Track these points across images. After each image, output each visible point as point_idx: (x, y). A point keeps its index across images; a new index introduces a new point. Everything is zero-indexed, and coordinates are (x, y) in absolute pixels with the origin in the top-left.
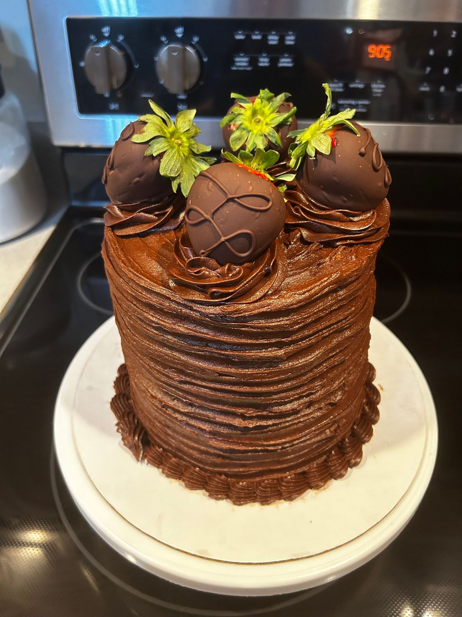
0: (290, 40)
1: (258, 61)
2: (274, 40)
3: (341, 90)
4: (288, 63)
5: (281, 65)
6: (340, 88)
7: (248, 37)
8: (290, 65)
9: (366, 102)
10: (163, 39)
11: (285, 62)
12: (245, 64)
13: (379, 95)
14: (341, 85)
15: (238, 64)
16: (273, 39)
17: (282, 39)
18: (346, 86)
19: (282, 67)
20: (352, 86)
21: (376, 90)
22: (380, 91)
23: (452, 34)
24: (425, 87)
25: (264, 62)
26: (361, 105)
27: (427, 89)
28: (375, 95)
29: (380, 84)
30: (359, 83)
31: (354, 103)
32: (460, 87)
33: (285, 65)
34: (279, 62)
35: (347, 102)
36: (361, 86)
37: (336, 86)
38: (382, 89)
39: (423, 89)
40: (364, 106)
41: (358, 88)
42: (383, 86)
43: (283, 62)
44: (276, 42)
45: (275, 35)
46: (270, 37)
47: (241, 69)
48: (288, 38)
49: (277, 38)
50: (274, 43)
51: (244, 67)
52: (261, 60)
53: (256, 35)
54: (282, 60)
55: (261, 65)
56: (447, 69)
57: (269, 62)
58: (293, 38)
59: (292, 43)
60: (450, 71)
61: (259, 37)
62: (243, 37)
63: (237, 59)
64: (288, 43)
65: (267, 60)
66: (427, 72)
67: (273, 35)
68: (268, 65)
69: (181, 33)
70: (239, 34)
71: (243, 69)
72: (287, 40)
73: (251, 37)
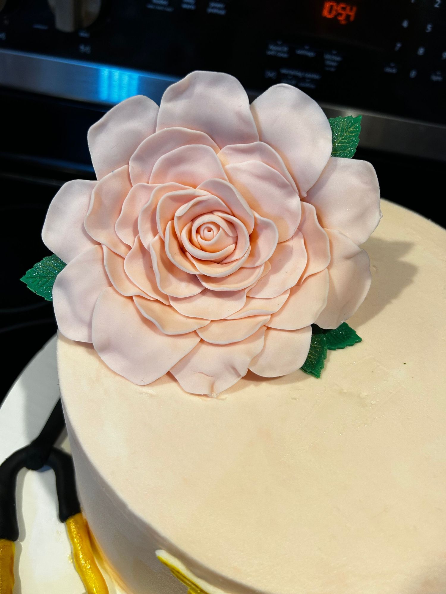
1: (182, 2)
3: (285, 56)
4: (219, 9)
5: (210, 10)
6: (283, 52)
8: (222, 12)
9: (316, 77)
11: (216, 8)
12: (164, 3)
13: (333, 70)
14: (285, 49)
15: (154, 1)
18: (291, 52)
19: (211, 14)
20: (300, 52)
21: (328, 63)
22: (334, 64)
24: (392, 68)
25: (189, 4)
26: (309, 78)
27: (394, 71)
28: (327, 69)
29: (335, 55)
30: (309, 50)
31: (300, 74)
32: (436, 75)
33: (215, 11)
34: (207, 6)
35: (292, 72)
36: (311, 54)
37: (279, 49)
38: (337, 62)
39: (388, 70)
40: (312, 81)
41: (306, 57)
42: (339, 59)
43: (213, 8)
47: (158, 8)
51: (162, 5)
52: (185, 0)
54: (212, 4)
55: (184, 6)
56: (422, 49)
57: (194, 5)
60: (425, 52)
65: (192, 1)
66: (397, 49)
68: (193, 8)
71: (161, 8)
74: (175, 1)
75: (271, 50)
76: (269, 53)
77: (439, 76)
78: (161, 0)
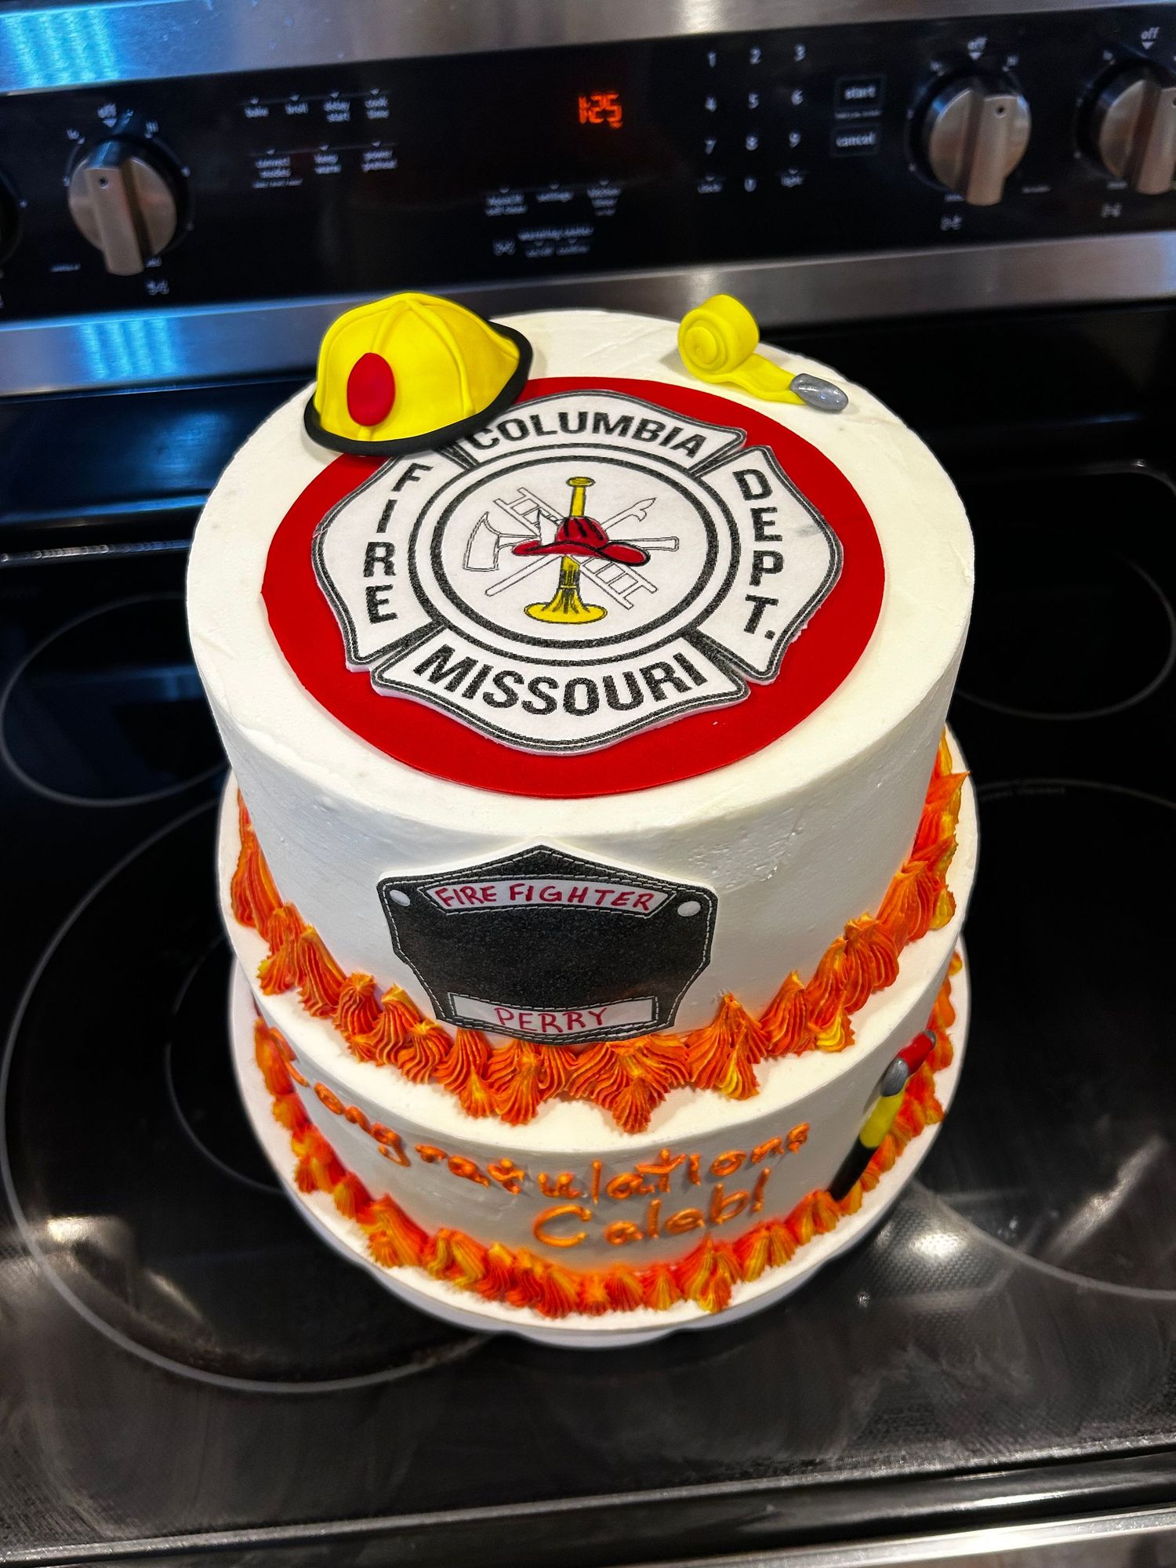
0: (377, 108)
1: (314, 164)
2: (339, 112)
3: (521, 210)
4: (384, 160)
5: (367, 167)
6: (517, 205)
7: (277, 111)
8: (391, 165)
9: (584, 231)
10: (73, 136)
11: (378, 160)
12: (285, 173)
13: (610, 212)
14: (518, 199)
15: (265, 174)
16: (337, 111)
18: (529, 200)
19: (371, 171)
20: (543, 198)
21: (598, 203)
22: (611, 203)
23: (751, 56)
24: (711, 183)
25: (327, 164)
26: (572, 238)
27: (716, 188)
28: (600, 214)
29: (606, 187)
30: (558, 191)
31: (555, 234)
32: (790, 176)
33: (377, 166)
34: (361, 160)
35: (541, 235)
36: (565, 196)
37: (508, 201)
38: (614, 197)
39: (706, 189)
40: (580, 239)
41: (559, 202)
42: (615, 192)
43: (372, 161)
44: (345, 115)
45: (340, 99)
46: (329, 107)
47: (275, 184)
48: (371, 104)
49: (344, 106)
50: (340, 118)
51: (280, 179)
52: (319, 159)
53: (294, 104)
54: (369, 156)
55: (320, 171)
56: (752, 139)
57: (336, 164)
58: (382, 102)
59: (384, 114)
60: (760, 143)
61: (302, 109)
62: (264, 112)
63: (262, 164)
64: (373, 115)
65: (332, 159)
66: (709, 150)
67: (333, 100)
68: (336, 169)
69: (111, 117)
70: (253, 107)
71: (280, 184)
72: (369, 109)
73: (284, 110)
74: (302, 167)
75: (493, 207)
76: (491, 212)
77: (795, 175)
78: (277, 168)
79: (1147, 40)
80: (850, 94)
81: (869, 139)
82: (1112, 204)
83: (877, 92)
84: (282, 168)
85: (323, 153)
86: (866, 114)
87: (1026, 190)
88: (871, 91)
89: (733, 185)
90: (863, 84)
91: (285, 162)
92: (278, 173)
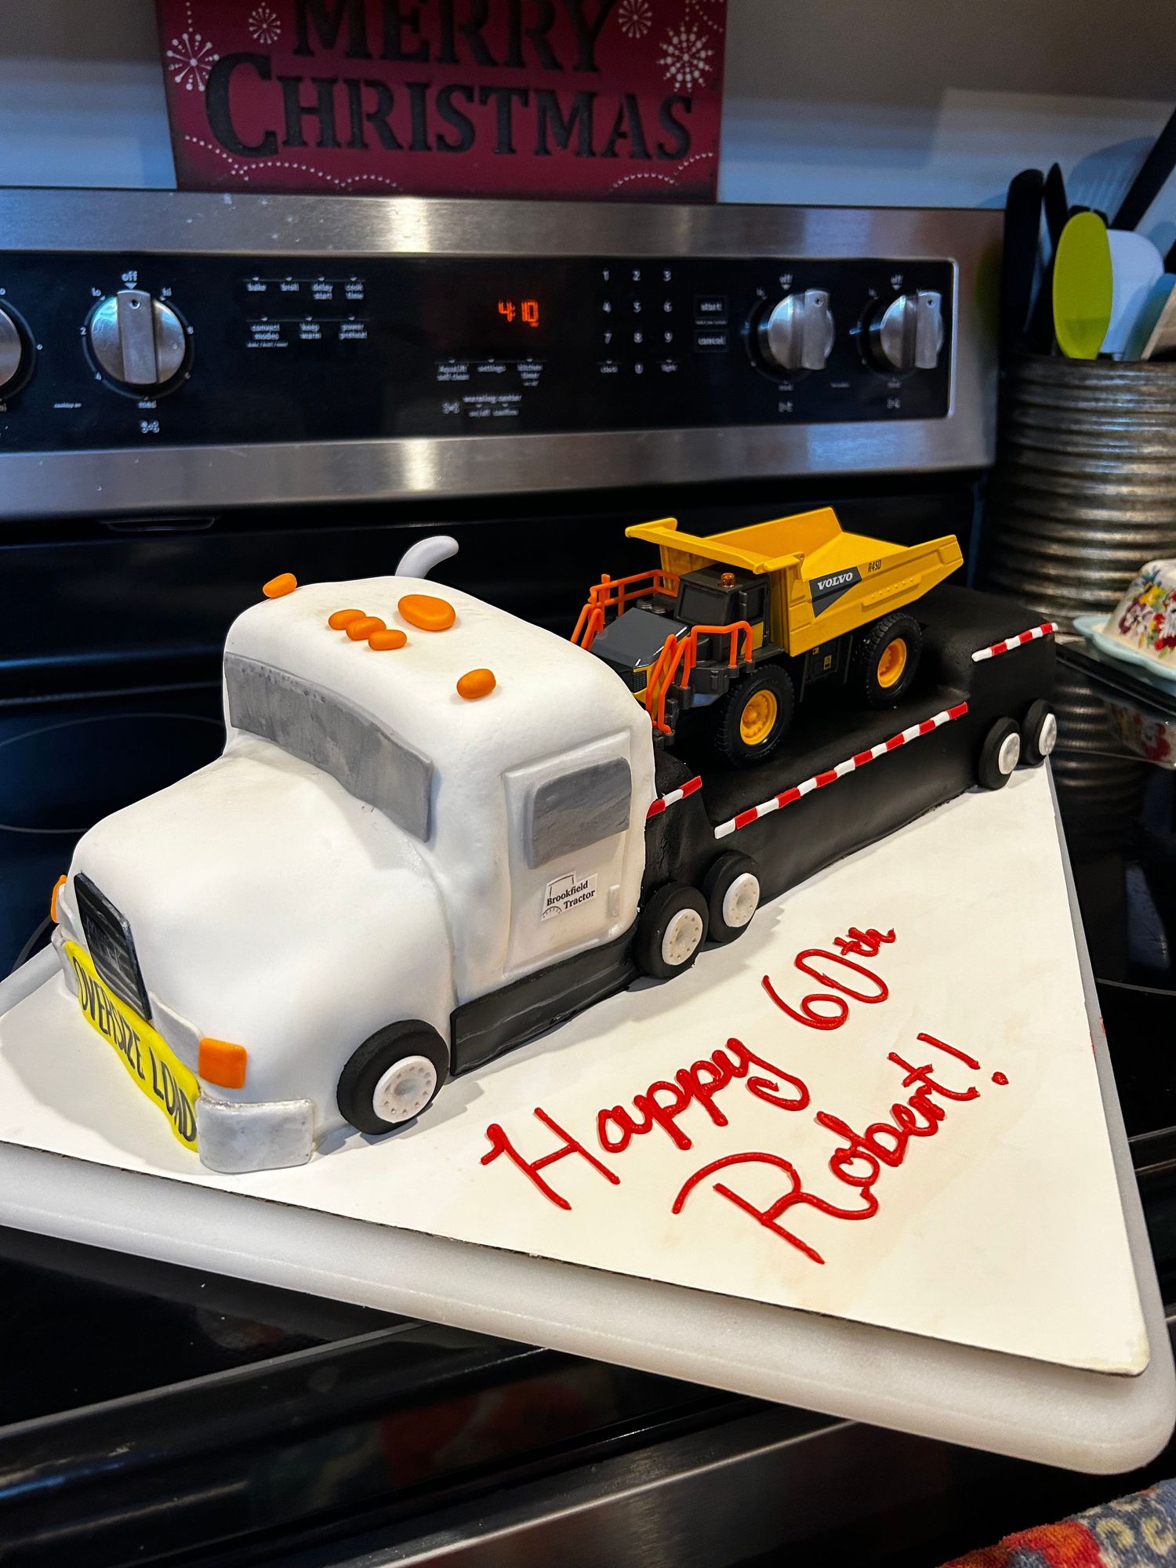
0: (354, 291)
1: (299, 331)
2: (323, 292)
3: (465, 377)
4: (356, 331)
5: (343, 336)
6: (462, 374)
7: (273, 288)
8: (363, 335)
9: (516, 398)
10: (96, 293)
11: (352, 331)
12: (276, 337)
13: (535, 384)
14: (463, 368)
15: (257, 337)
16: (322, 291)
17: (339, 291)
18: (472, 370)
19: (346, 340)
20: (482, 369)
21: (525, 376)
22: (535, 376)
23: (633, 275)
24: (610, 366)
25: (310, 331)
26: (505, 403)
27: (614, 370)
28: (527, 384)
29: (531, 363)
30: (495, 364)
31: (492, 399)
32: (668, 364)
33: (351, 335)
34: (339, 330)
35: (481, 399)
36: (500, 369)
37: (454, 369)
38: (538, 372)
39: (607, 370)
40: (512, 405)
41: (495, 373)
42: (538, 368)
43: (347, 331)
44: (328, 295)
45: (325, 283)
46: (316, 288)
47: (265, 345)
48: (349, 288)
49: (328, 288)
50: (324, 297)
51: (270, 341)
52: (304, 327)
53: (287, 283)
54: (345, 327)
55: (304, 336)
56: (638, 335)
57: (318, 332)
58: (359, 287)
59: (360, 296)
60: (643, 337)
61: (294, 288)
62: (263, 288)
63: (254, 328)
64: (350, 296)
65: (315, 328)
66: (607, 341)
67: (320, 283)
68: (318, 336)
69: (133, 281)
70: (254, 283)
71: (270, 345)
72: (348, 292)
73: (280, 288)
74: (289, 332)
75: (443, 374)
76: (441, 378)
77: (671, 364)
78: (268, 332)
79: (896, 284)
80: (705, 307)
81: (720, 341)
82: (893, 399)
83: (723, 307)
84: (272, 332)
85: (307, 323)
86: (717, 323)
87: (834, 385)
88: (718, 306)
89: (626, 370)
90: (713, 301)
91: (277, 327)
92: (269, 336)
